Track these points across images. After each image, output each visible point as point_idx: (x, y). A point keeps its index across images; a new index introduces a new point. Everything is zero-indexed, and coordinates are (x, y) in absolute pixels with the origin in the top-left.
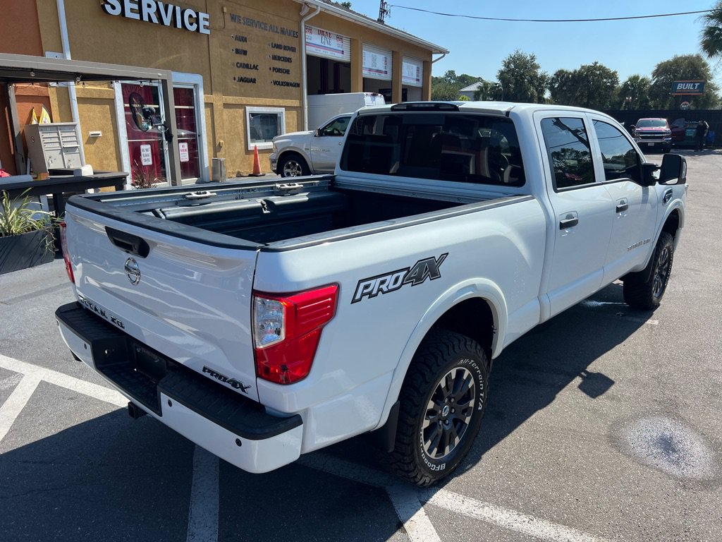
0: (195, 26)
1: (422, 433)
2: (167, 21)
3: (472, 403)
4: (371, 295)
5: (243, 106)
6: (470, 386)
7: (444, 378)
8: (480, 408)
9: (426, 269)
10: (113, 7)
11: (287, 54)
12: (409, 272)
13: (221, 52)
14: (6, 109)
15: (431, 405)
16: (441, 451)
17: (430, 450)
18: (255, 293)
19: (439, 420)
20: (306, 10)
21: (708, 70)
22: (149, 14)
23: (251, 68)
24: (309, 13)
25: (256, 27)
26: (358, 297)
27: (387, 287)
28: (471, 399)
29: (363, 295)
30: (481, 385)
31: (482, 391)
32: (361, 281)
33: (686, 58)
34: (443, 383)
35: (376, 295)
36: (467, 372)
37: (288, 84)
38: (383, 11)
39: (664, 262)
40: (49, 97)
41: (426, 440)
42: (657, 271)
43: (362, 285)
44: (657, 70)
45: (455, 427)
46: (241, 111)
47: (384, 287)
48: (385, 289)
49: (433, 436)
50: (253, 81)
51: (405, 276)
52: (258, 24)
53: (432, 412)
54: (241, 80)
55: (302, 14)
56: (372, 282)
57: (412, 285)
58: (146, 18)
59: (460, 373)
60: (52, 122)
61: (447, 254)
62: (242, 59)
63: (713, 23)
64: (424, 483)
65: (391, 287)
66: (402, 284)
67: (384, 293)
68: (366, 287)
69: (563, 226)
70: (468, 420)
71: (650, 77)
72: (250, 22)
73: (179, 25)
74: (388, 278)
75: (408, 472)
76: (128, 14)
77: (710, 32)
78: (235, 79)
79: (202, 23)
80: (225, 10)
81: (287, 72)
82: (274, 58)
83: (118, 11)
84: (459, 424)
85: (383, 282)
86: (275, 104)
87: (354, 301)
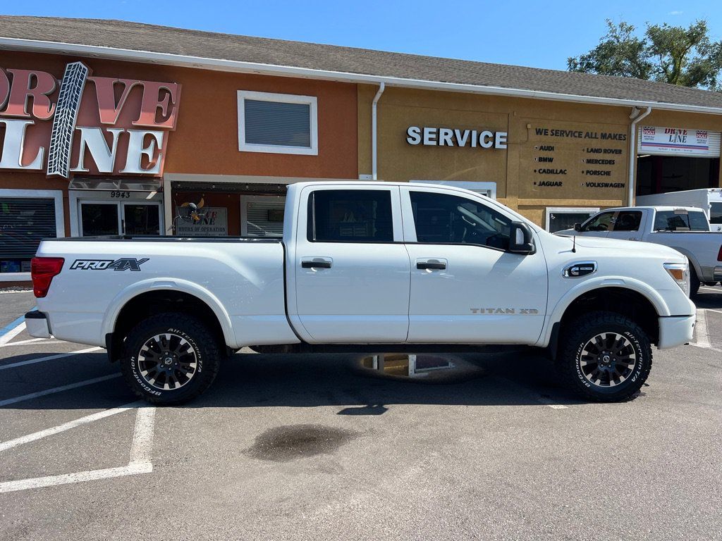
2: (462, 143)
4: (83, 268)
5: (543, 207)
9: (128, 264)
10: (414, 139)
11: (608, 157)
12: (112, 263)
13: (522, 162)
20: (636, 113)
22: (445, 140)
23: (556, 173)
24: (639, 116)
25: (567, 136)
26: (74, 267)
27: (96, 266)
29: (77, 267)
32: (77, 260)
35: (87, 269)
37: (606, 185)
43: (78, 262)
46: (540, 212)
47: (93, 266)
48: (94, 268)
50: (560, 184)
51: (109, 264)
54: (542, 184)
55: (632, 117)
56: (85, 262)
57: (115, 270)
58: (442, 143)
61: (148, 259)
62: (546, 166)
65: (98, 267)
66: (107, 267)
67: (92, 269)
68: (81, 263)
72: (556, 133)
73: (474, 144)
74: (97, 262)
76: (426, 142)
78: (535, 183)
79: (498, 140)
80: (529, 126)
81: (607, 173)
83: (418, 140)
85: (92, 264)
86: (586, 204)
87: (71, 268)
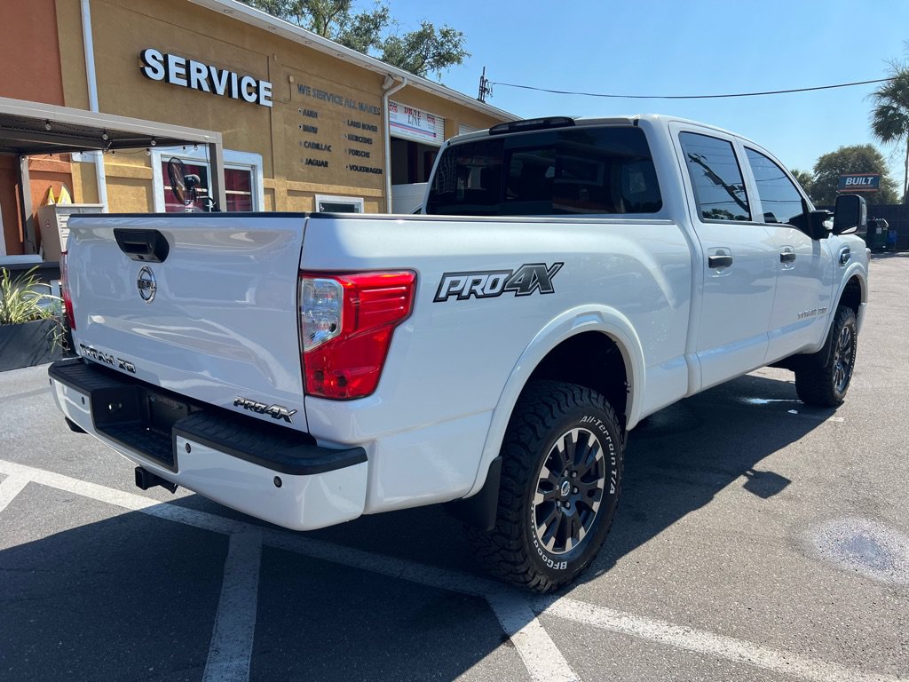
0: (254, 96)
1: (534, 509)
2: (221, 90)
3: (601, 483)
4: (460, 296)
5: (312, 194)
6: (598, 457)
7: (562, 439)
8: (612, 492)
9: (535, 278)
10: (155, 71)
11: (366, 134)
12: (512, 276)
13: (286, 128)
14: (16, 186)
15: (544, 473)
16: (560, 544)
17: (546, 540)
18: (302, 273)
19: (557, 500)
20: (389, 83)
21: (883, 163)
22: (198, 80)
23: (321, 149)
24: (393, 87)
25: (329, 100)
26: (443, 295)
27: (483, 290)
28: (598, 477)
29: (449, 294)
30: (613, 458)
31: (614, 468)
32: (446, 275)
33: (855, 150)
34: (560, 444)
35: (467, 298)
36: (592, 439)
37: (367, 170)
38: (483, 90)
39: (845, 344)
40: (70, 174)
41: (539, 524)
42: (837, 355)
43: (448, 280)
44: (820, 165)
45: (580, 514)
46: (309, 200)
47: (478, 289)
48: (480, 293)
49: (550, 518)
50: (325, 164)
51: (506, 281)
52: (332, 97)
53: (546, 485)
54: (310, 162)
55: (385, 87)
56: (463, 279)
57: (516, 296)
58: (194, 85)
59: (583, 437)
60: (73, 202)
61: (563, 264)
62: (310, 137)
63: (885, 102)
64: (538, 584)
65: (487, 291)
66: (502, 291)
67: (478, 297)
68: (454, 284)
69: (713, 263)
70: (596, 506)
71: (812, 173)
72: (321, 95)
73: (235, 95)
74: (484, 278)
75: (514, 564)
76: (173, 79)
77: (882, 112)
78: (302, 161)
79: (263, 93)
80: (292, 79)
81: (367, 155)
82: (351, 138)
83: (160, 76)
84: (584, 512)
85: (476, 282)
86: (352, 193)
87: (437, 300)
